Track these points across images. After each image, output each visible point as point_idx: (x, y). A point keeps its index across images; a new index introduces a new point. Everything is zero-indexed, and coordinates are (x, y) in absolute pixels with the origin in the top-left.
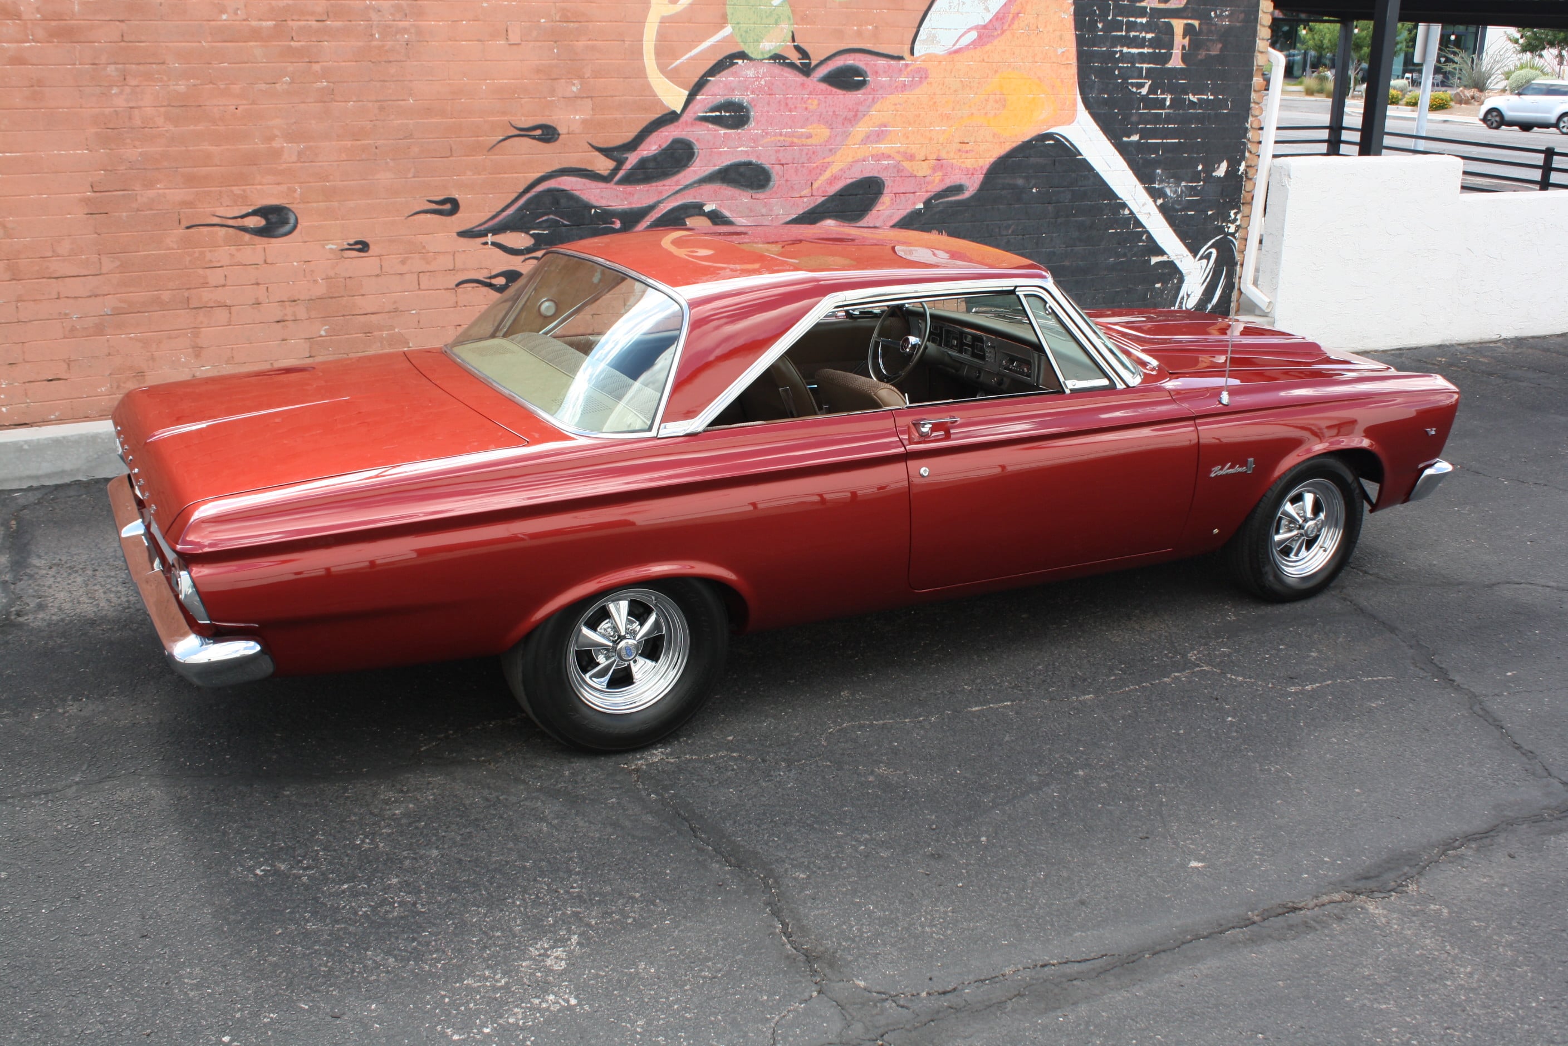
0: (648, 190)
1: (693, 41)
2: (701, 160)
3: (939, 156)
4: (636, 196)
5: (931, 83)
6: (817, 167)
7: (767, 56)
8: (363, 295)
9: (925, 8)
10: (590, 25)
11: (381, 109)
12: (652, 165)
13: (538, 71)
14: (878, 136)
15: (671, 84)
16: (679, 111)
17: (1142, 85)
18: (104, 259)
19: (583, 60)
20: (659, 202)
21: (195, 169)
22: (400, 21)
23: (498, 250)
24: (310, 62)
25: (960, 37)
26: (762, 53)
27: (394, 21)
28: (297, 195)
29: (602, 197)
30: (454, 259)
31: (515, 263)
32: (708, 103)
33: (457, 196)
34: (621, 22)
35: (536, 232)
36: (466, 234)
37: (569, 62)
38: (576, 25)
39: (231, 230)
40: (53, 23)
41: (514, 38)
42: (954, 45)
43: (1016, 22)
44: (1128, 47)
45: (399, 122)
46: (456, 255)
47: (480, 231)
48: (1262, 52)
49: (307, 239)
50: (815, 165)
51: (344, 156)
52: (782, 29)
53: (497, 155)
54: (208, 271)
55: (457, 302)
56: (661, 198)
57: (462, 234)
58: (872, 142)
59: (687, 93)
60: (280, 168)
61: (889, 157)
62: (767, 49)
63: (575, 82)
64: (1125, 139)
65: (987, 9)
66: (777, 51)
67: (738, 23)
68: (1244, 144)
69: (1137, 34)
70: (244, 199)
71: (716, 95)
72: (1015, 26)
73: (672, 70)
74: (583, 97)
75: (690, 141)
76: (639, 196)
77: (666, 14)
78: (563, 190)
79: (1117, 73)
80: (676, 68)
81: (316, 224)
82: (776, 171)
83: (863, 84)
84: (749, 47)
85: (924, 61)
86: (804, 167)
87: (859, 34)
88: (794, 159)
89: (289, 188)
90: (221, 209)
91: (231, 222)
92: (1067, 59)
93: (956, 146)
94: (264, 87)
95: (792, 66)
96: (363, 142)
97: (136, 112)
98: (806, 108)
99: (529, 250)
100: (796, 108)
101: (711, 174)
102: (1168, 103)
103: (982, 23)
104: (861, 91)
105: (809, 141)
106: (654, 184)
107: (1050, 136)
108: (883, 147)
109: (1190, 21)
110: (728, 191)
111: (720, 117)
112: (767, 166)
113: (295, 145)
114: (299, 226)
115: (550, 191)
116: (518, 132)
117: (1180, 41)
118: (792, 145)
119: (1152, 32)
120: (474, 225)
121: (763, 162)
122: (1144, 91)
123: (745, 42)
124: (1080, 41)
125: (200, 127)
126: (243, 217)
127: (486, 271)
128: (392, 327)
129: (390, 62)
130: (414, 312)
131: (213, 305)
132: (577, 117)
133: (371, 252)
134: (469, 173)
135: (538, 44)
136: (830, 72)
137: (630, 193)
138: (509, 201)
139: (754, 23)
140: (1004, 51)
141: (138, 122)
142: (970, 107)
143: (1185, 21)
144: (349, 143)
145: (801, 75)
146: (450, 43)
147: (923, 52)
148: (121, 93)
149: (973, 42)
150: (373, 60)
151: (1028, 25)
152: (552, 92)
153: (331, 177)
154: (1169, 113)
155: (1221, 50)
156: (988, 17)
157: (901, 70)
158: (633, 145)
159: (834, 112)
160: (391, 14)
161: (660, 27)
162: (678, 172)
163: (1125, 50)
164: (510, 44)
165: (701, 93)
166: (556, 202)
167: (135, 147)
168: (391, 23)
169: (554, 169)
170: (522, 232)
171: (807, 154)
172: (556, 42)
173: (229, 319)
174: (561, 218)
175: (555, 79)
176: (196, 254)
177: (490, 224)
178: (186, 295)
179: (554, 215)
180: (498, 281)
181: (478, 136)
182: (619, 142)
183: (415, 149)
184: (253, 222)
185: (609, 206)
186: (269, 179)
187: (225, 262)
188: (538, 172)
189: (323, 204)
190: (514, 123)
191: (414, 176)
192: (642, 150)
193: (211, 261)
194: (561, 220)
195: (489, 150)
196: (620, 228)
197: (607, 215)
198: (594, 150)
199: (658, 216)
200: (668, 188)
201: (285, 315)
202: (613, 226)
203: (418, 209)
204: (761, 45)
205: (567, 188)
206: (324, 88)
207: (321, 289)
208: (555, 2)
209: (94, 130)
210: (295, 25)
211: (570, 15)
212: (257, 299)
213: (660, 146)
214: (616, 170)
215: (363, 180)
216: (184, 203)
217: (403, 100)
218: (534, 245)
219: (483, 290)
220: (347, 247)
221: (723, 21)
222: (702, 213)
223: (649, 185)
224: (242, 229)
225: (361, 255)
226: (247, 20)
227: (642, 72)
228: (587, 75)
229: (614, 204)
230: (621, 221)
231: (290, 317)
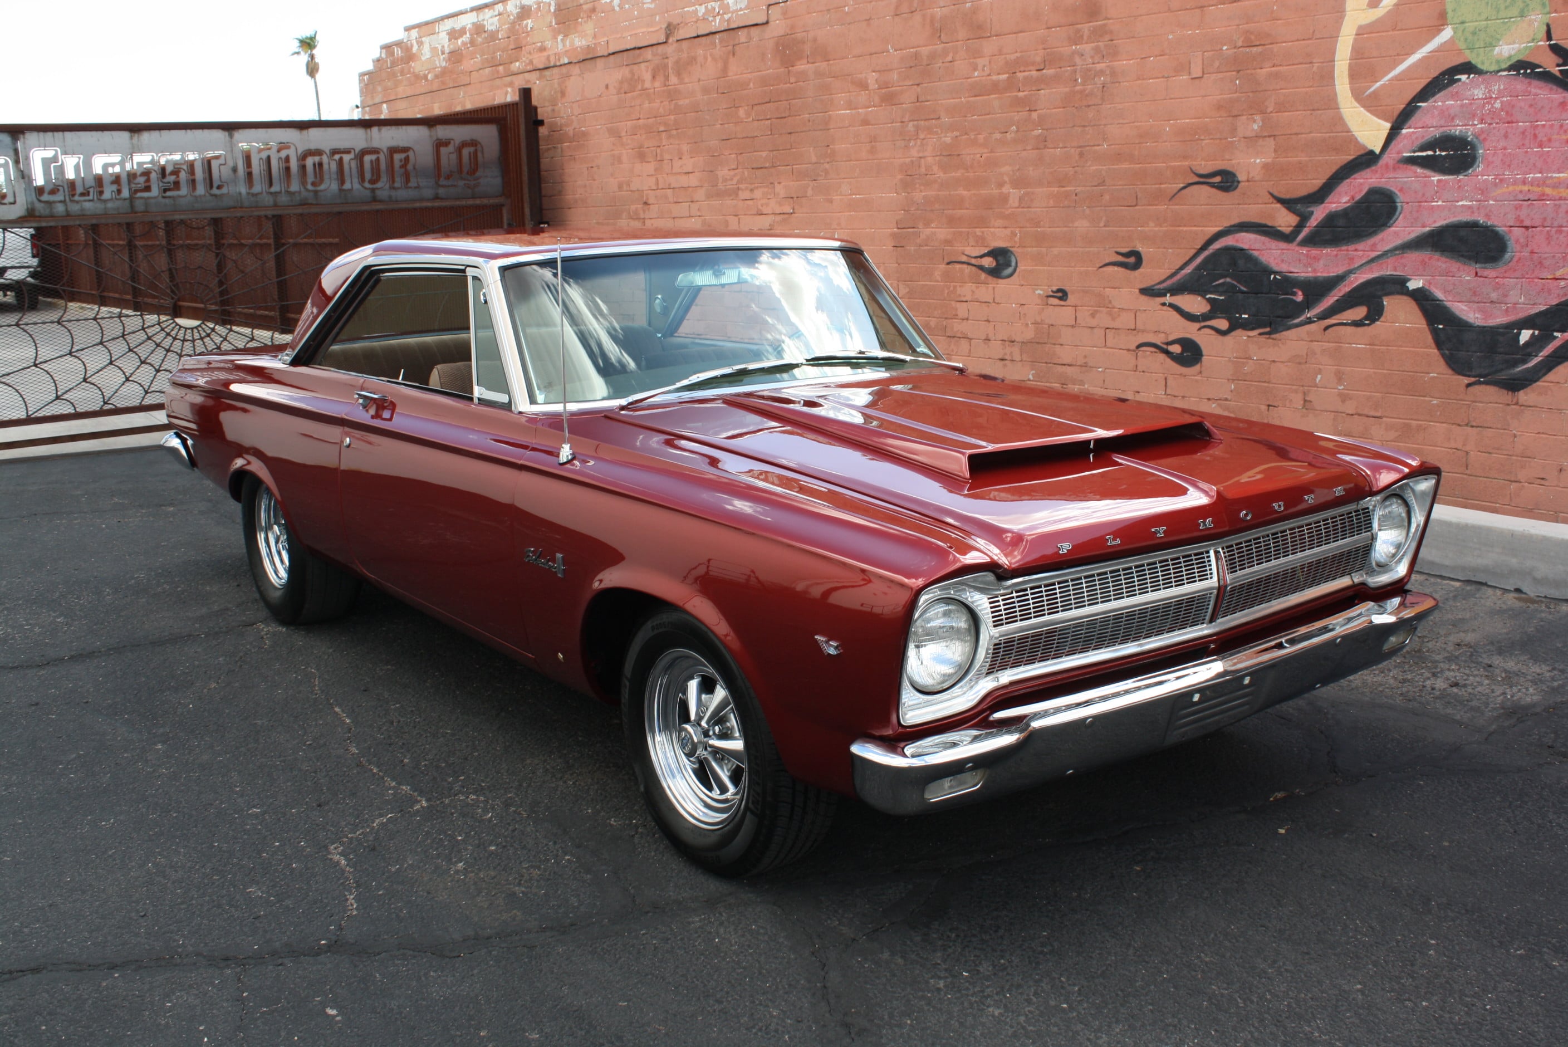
0: (1336, 255)
1: (1398, 55)
2: (1405, 217)
4: (1322, 262)
7: (1504, 66)
8: (1062, 345)
10: (1275, 47)
11: (1081, 155)
12: (1341, 222)
13: (1219, 107)
15: (1368, 114)
16: (1377, 151)
18: (901, 286)
19: (1266, 90)
20: (1350, 272)
21: (954, 212)
22: (1098, 63)
23: (1175, 313)
24: (1030, 110)
26: (1498, 62)
27: (1093, 64)
28: (1017, 239)
29: (1283, 261)
30: (1135, 317)
31: (1191, 330)
32: (1417, 138)
33: (1140, 249)
34: (1309, 39)
35: (1212, 296)
36: (1148, 292)
37: (1251, 95)
38: (1260, 49)
39: (974, 268)
41: (1197, 71)
45: (1094, 168)
46: (1138, 314)
47: (1159, 289)
49: (1022, 283)
51: (1051, 203)
52: (1530, 23)
53: (1176, 205)
54: (958, 303)
55: (1137, 366)
56: (1352, 267)
57: (1144, 291)
59: (1388, 125)
60: (1007, 213)
62: (1506, 54)
63: (1257, 117)
66: (1520, 57)
67: (1463, 23)
71: (1428, 127)
73: (1370, 95)
74: (1265, 137)
75: (1391, 191)
76: (1325, 262)
77: (1364, 22)
78: (1242, 250)
80: (1374, 92)
81: (1029, 268)
82: (1515, 237)
84: (1478, 55)
86: (1561, 232)
88: (1545, 219)
89: (1012, 232)
90: (968, 248)
91: (973, 261)
94: (998, 136)
95: (1546, 77)
96: (1066, 189)
97: (923, 160)
99: (1204, 317)
100: (1550, 140)
101: (1418, 237)
106: (1344, 248)
110: (1440, 262)
111: (1433, 157)
112: (1501, 230)
113: (1017, 190)
114: (1018, 271)
115: (1227, 250)
116: (1197, 179)
118: (1542, 198)
120: (1153, 283)
121: (1496, 223)
123: (1472, 49)
125: (958, 174)
126: (981, 257)
127: (1163, 335)
128: (1082, 383)
129: (1089, 106)
130: (1100, 370)
131: (960, 336)
132: (1258, 161)
133: (1068, 302)
134: (1151, 224)
135: (1220, 75)
137: (1315, 258)
138: (1187, 258)
139: (1487, 19)
144: (1056, 189)
145: (1560, 90)
146: (1140, 82)
148: (915, 144)
150: (1076, 105)
152: (1234, 131)
153: (1042, 223)
158: (1319, 196)
160: (1092, 57)
161: (1355, 40)
162: (1374, 233)
164: (1192, 79)
165: (1407, 125)
166: (1234, 263)
167: (921, 191)
168: (1091, 66)
169: (1232, 223)
170: (1199, 295)
172: (1238, 72)
173: (970, 350)
174: (1238, 282)
175: (1236, 116)
176: (952, 288)
177: (1169, 283)
178: (944, 323)
179: (1231, 278)
180: (1176, 349)
181: (1161, 184)
182: (1303, 192)
183: (1107, 197)
184: (988, 262)
185: (1291, 272)
186: (1000, 222)
187: (968, 298)
188: (1216, 226)
189: (1035, 249)
190: (1194, 169)
191: (1105, 226)
192: (1331, 203)
193: (960, 295)
194: (1238, 285)
195: (1171, 199)
196: (1302, 301)
197: (1288, 283)
198: (1275, 201)
199: (1347, 289)
200: (1361, 253)
201: (1005, 354)
202: (1294, 298)
203: (1107, 261)
204: (1497, 50)
205: (1246, 247)
206: (1039, 135)
207: (1029, 334)
208: (1238, 25)
209: (899, 177)
210: (1020, 75)
211: (1253, 37)
212: (987, 335)
213: (1353, 198)
214: (1300, 227)
215: (1065, 227)
216: (948, 242)
217: (1099, 145)
218: (1210, 311)
219: (1162, 357)
220: (1052, 294)
221: (1442, 20)
222: (1405, 292)
223: (1337, 249)
224: (981, 268)
225: (1062, 303)
226: (989, 75)
227: (1331, 102)
228: (1268, 111)
229: (1296, 271)
230: (1303, 294)
231: (1007, 357)
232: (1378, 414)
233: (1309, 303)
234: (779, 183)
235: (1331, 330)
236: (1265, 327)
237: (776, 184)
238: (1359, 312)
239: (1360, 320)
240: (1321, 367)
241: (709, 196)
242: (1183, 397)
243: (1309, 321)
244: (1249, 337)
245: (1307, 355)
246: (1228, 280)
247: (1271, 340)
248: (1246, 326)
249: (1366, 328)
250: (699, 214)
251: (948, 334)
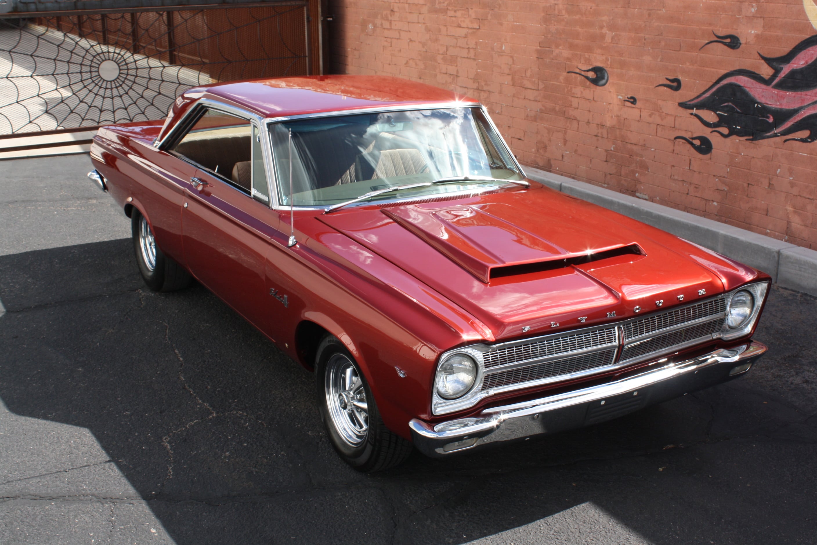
0: (794, 97)
4: (785, 100)
8: (631, 131)
11: (649, 15)
12: (799, 76)
18: (540, 83)
20: (802, 108)
21: (573, 40)
23: (698, 120)
28: (609, 63)
29: (763, 96)
30: (675, 120)
31: (706, 132)
33: (680, 78)
35: (720, 113)
36: (683, 105)
39: (583, 78)
46: (676, 118)
47: (690, 105)
49: (610, 90)
51: (630, 43)
53: (703, 53)
54: (573, 99)
55: (674, 150)
56: (803, 105)
57: (681, 105)
60: (604, 45)
63: (754, 5)
70: (588, 61)
74: (758, 17)
76: (788, 100)
78: (739, 86)
81: (615, 81)
89: (606, 58)
90: (580, 65)
91: (583, 73)
96: (639, 35)
97: (556, 6)
99: (715, 125)
106: (799, 93)
113: (611, 32)
114: (608, 82)
115: (731, 85)
116: (716, 39)
120: (687, 100)
125: (577, 17)
126: (587, 71)
127: (690, 133)
128: (642, 156)
131: (573, 118)
132: (753, 32)
133: (636, 106)
134: (688, 64)
137: (782, 97)
138: (707, 87)
141: (556, 12)
144: (633, 35)
152: (740, 11)
153: (624, 55)
158: (787, 58)
166: (734, 94)
167: (555, 25)
169: (735, 69)
170: (713, 111)
173: (578, 128)
174: (735, 106)
175: (742, 2)
176: (569, 88)
177: (696, 101)
178: (564, 109)
179: (733, 103)
180: (697, 142)
181: (695, 39)
182: (777, 55)
183: (663, 43)
184: (591, 75)
185: (767, 104)
186: (599, 51)
187: (579, 95)
188: (725, 70)
189: (619, 70)
190: (715, 32)
191: (661, 61)
192: (793, 64)
193: (574, 93)
194: (736, 108)
195: (700, 50)
196: (772, 123)
197: (765, 110)
198: (761, 59)
199: (799, 119)
200: (809, 97)
201: (598, 133)
202: (768, 120)
203: (661, 83)
205: (742, 85)
207: (614, 122)
209: (542, 14)
212: (589, 120)
213: (807, 62)
214: (774, 76)
215: (638, 59)
216: (569, 59)
217: (660, 10)
218: (718, 122)
219: (689, 146)
220: (627, 99)
223: (796, 93)
224: (587, 78)
225: (633, 106)
228: (761, 1)
229: (770, 103)
230: (773, 118)
231: (599, 135)
232: (811, 197)
233: (776, 125)
234: (472, 9)
235: (787, 142)
236: (749, 135)
237: (470, 10)
238: (805, 134)
239: (806, 138)
240: (781, 164)
241: (430, 11)
242: (699, 172)
243: (775, 135)
244: (740, 140)
245: (773, 156)
246: (730, 104)
247: (752, 144)
248: (739, 134)
249: (808, 144)
250: (423, 21)
251: (566, 116)
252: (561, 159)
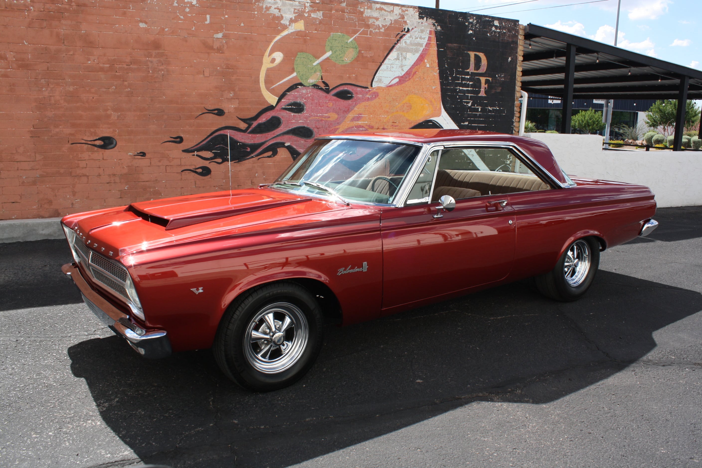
0: (262, 136)
1: (280, 78)
2: (283, 125)
3: (383, 127)
4: (256, 139)
5: (380, 98)
6: (332, 130)
7: (311, 85)
8: (143, 174)
9: (377, 69)
10: (238, 70)
11: (152, 100)
12: (263, 126)
13: (216, 87)
14: (358, 118)
15: (271, 94)
16: (274, 105)
17: (469, 103)
18: (38, 155)
19: (235, 84)
21: (76, 121)
22: (160, 66)
23: (199, 158)
24: (123, 81)
25: (392, 80)
26: (309, 84)
28: (116, 133)
29: (242, 139)
30: (181, 161)
31: (206, 164)
32: (287, 103)
33: (182, 136)
34: (250, 69)
35: (215, 151)
36: (186, 151)
37: (229, 85)
38: (232, 70)
39: (89, 146)
40: (20, 62)
41: (207, 74)
42: (389, 84)
43: (415, 76)
44: (462, 87)
46: (182, 159)
47: (192, 150)
48: (518, 92)
49: (120, 150)
50: (331, 129)
51: (136, 118)
52: (317, 75)
53: (199, 120)
54: (80, 162)
55: (182, 178)
56: (267, 140)
57: (184, 151)
58: (355, 121)
59: (278, 98)
60: (110, 122)
61: (363, 127)
62: (311, 82)
63: (232, 92)
64: (462, 124)
65: (403, 70)
66: (315, 83)
67: (299, 72)
68: (513, 128)
69: (466, 82)
70: (95, 133)
71: (290, 100)
72: (415, 77)
73: (272, 89)
74: (235, 99)
75: (279, 118)
76: (258, 138)
77: (269, 67)
79: (458, 97)
80: (273, 88)
81: (124, 144)
82: (315, 131)
83: (351, 97)
84: (304, 81)
85: (377, 89)
86: (327, 129)
87: (349, 77)
88: (322, 126)
89: (113, 130)
90: (86, 137)
91: (89, 143)
92: (437, 90)
93: (391, 124)
94: (104, 90)
95: (321, 89)
96: (144, 113)
97: (52, 98)
98: (328, 106)
99: (212, 159)
100: (323, 106)
101: (287, 131)
102: (480, 110)
103: (401, 75)
104: (351, 100)
105: (329, 119)
106: (264, 134)
107: (431, 121)
108: (360, 123)
109: (487, 78)
110: (295, 138)
111: (292, 108)
112: (311, 129)
113: (116, 113)
114: (117, 146)
115: (220, 135)
116: (207, 111)
117: (484, 86)
118: (322, 120)
119: (472, 82)
120: (189, 148)
121: (310, 127)
122: (470, 105)
123: (302, 79)
124: (442, 84)
125: (78, 104)
126: (94, 140)
127: (194, 166)
128: (155, 187)
129: (156, 82)
130: (164, 181)
131: (81, 175)
132: (232, 106)
133: (146, 157)
134: (187, 127)
135: (216, 77)
136: (337, 92)
137: (254, 137)
138: (204, 138)
139: (306, 72)
140: (410, 87)
141: (53, 102)
142: (396, 108)
143: (486, 78)
144: (138, 113)
145: (325, 93)
146: (180, 75)
147: (376, 86)
148: (47, 90)
149: (397, 83)
150: (149, 81)
151: (420, 77)
152: (222, 96)
153: (131, 126)
154: (480, 114)
155: (501, 90)
156: (403, 73)
157: (367, 93)
158: (255, 118)
159: (339, 108)
160: (157, 64)
161: (266, 72)
162: (274, 130)
163: (461, 88)
164: (205, 77)
165: (284, 99)
166: (223, 140)
167: (51, 111)
168: (157, 67)
169: (222, 126)
170: (209, 151)
171: (328, 124)
172: (224, 76)
173: (88, 181)
175: (223, 91)
176: (75, 155)
177: (196, 147)
178: (70, 171)
180: (200, 170)
181: (191, 112)
182: (249, 117)
183: (165, 117)
184: (98, 143)
185: (246, 142)
186: (105, 126)
187: (86, 158)
188: (216, 127)
189: (126, 137)
190: (206, 108)
191: (165, 127)
192: (259, 120)
193: (81, 158)
194: (225, 147)
195: (196, 118)
196: (250, 151)
197: (244, 146)
198: (239, 120)
199: (266, 147)
200: (270, 136)
201: (111, 180)
202: (247, 150)
203: (166, 140)
204: (309, 81)
205: (227, 134)
206: (129, 91)
207: (125, 171)
208: (223, 61)
209: (35, 104)
210: (118, 66)
211: (229, 66)
212: (99, 173)
213: (267, 119)
214: (248, 128)
215: (144, 128)
216: (71, 134)
217: (161, 97)
218: (214, 156)
219: (193, 174)
220: (137, 154)
221: (293, 71)
222: (285, 147)
223: (262, 134)
224: (94, 145)
225: (142, 157)
226: (98, 64)
227: (259, 90)
228: (237, 90)
230: (250, 149)
231: (113, 181)
233: (252, 152)
235: (260, 159)
236: (236, 160)
238: (270, 153)
239: (270, 156)
240: (257, 171)
242: (203, 187)
243: (253, 157)
244: (230, 164)
245: (252, 168)
246: (221, 145)
247: (239, 164)
248: (229, 160)
249: (272, 158)
251: (72, 175)
252: (71, 206)
